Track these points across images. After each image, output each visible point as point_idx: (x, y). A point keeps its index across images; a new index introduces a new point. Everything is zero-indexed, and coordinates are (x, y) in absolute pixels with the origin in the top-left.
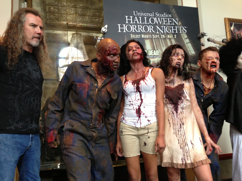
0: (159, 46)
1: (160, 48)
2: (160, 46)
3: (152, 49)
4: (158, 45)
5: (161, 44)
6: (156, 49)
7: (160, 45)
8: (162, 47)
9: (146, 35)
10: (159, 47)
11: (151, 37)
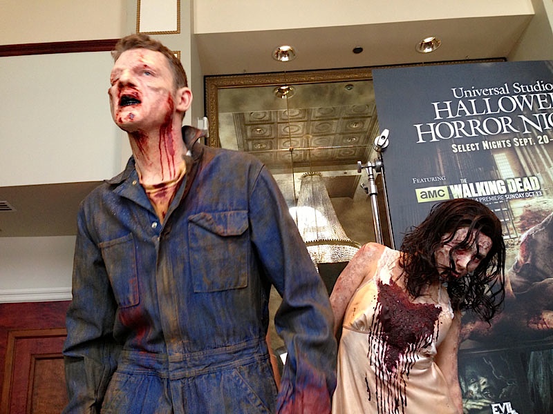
0: (536, 164)
1: (539, 171)
2: (539, 165)
3: (518, 175)
4: (533, 163)
5: (543, 160)
6: (528, 173)
7: (537, 162)
8: (546, 167)
9: (494, 142)
10: (538, 168)
11: (510, 145)
